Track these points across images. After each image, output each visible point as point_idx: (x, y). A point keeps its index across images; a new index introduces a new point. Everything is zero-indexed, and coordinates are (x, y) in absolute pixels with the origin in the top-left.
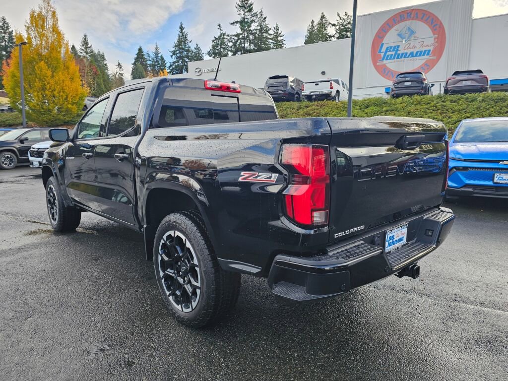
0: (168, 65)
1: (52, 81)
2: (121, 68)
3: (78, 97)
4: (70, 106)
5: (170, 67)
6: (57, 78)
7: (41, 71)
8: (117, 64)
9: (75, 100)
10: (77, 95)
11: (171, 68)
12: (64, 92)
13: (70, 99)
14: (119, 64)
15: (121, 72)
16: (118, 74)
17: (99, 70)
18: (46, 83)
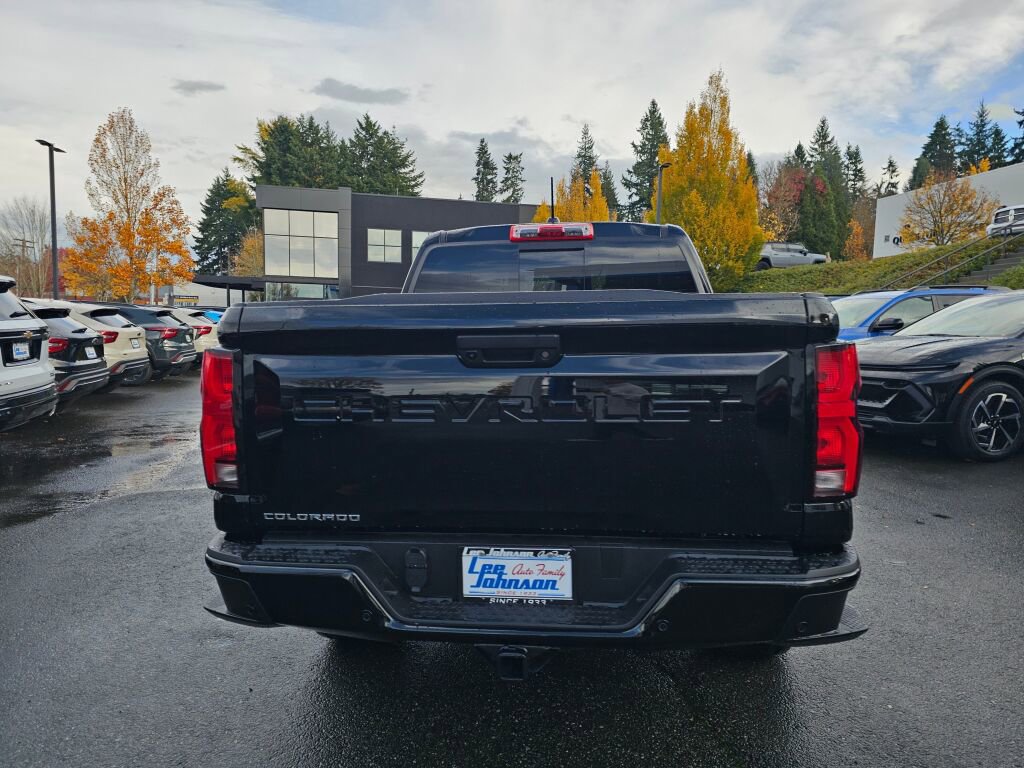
0: (1010, 145)
1: (705, 223)
2: (893, 171)
3: (747, 246)
4: (731, 263)
5: (1013, 149)
6: (715, 215)
7: (690, 208)
8: (886, 165)
9: (742, 252)
10: (746, 242)
11: (1017, 151)
12: (722, 240)
13: (732, 251)
14: (891, 164)
15: (892, 181)
16: (885, 185)
17: (829, 187)
18: (696, 227)
